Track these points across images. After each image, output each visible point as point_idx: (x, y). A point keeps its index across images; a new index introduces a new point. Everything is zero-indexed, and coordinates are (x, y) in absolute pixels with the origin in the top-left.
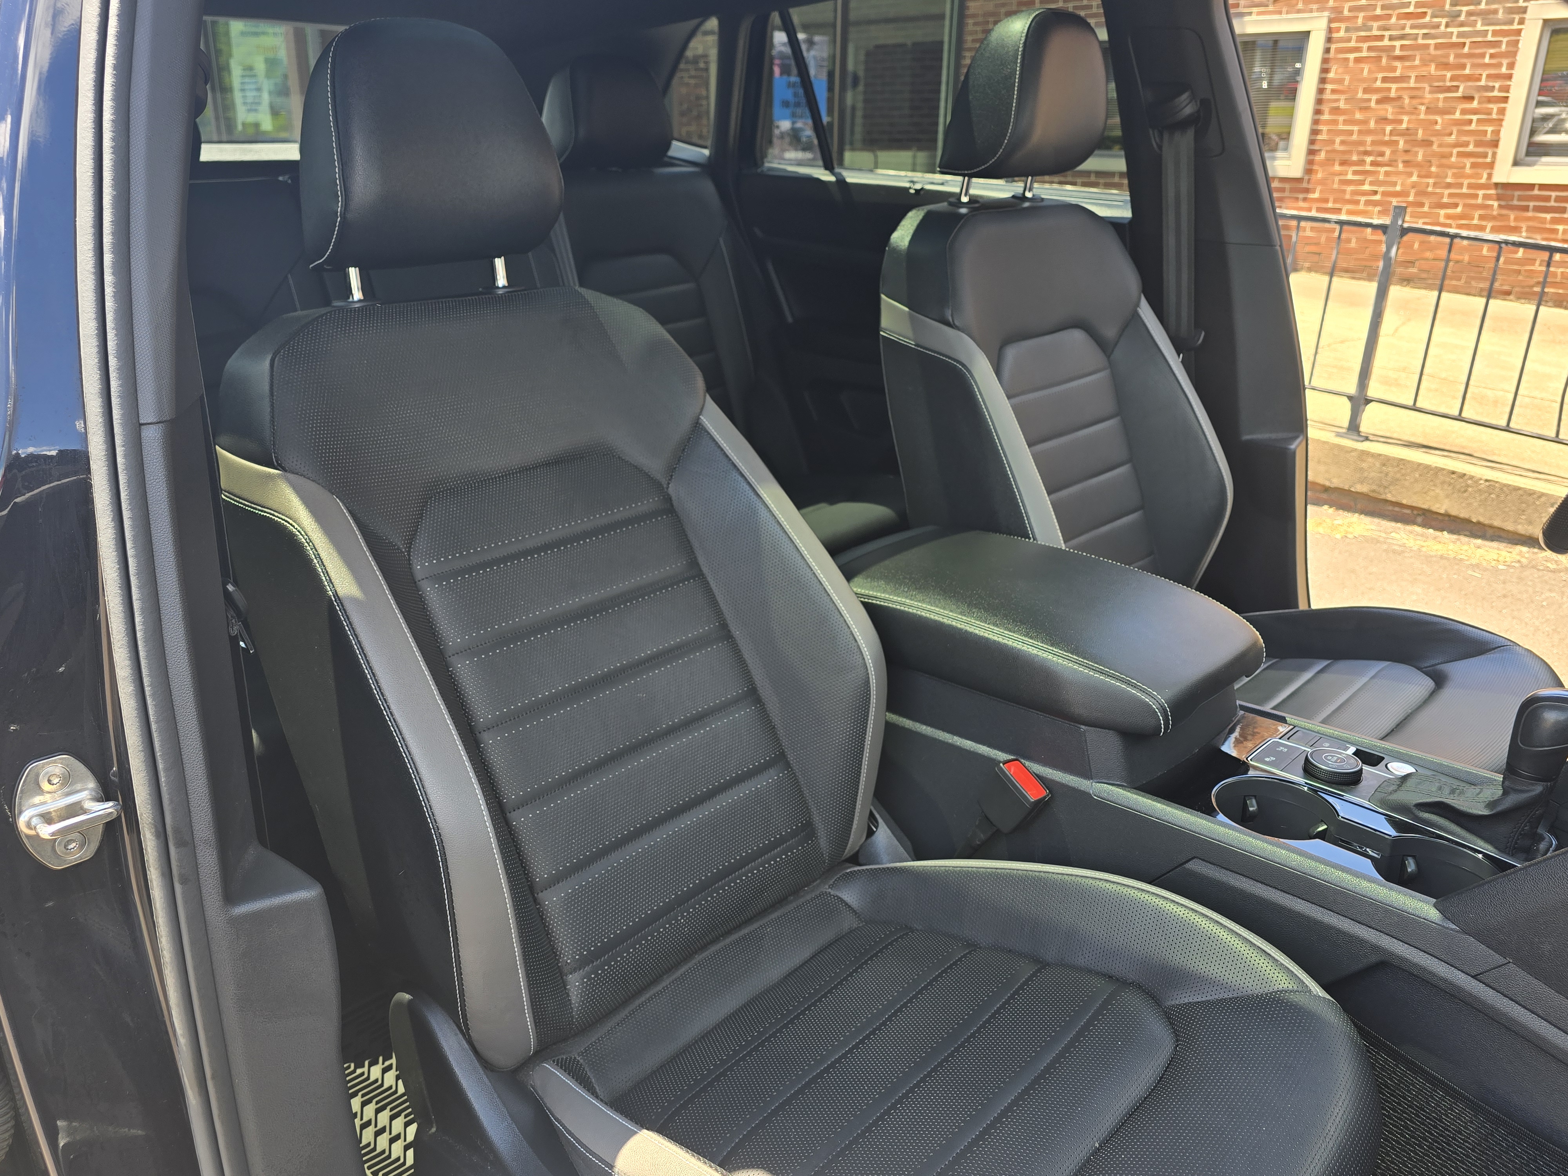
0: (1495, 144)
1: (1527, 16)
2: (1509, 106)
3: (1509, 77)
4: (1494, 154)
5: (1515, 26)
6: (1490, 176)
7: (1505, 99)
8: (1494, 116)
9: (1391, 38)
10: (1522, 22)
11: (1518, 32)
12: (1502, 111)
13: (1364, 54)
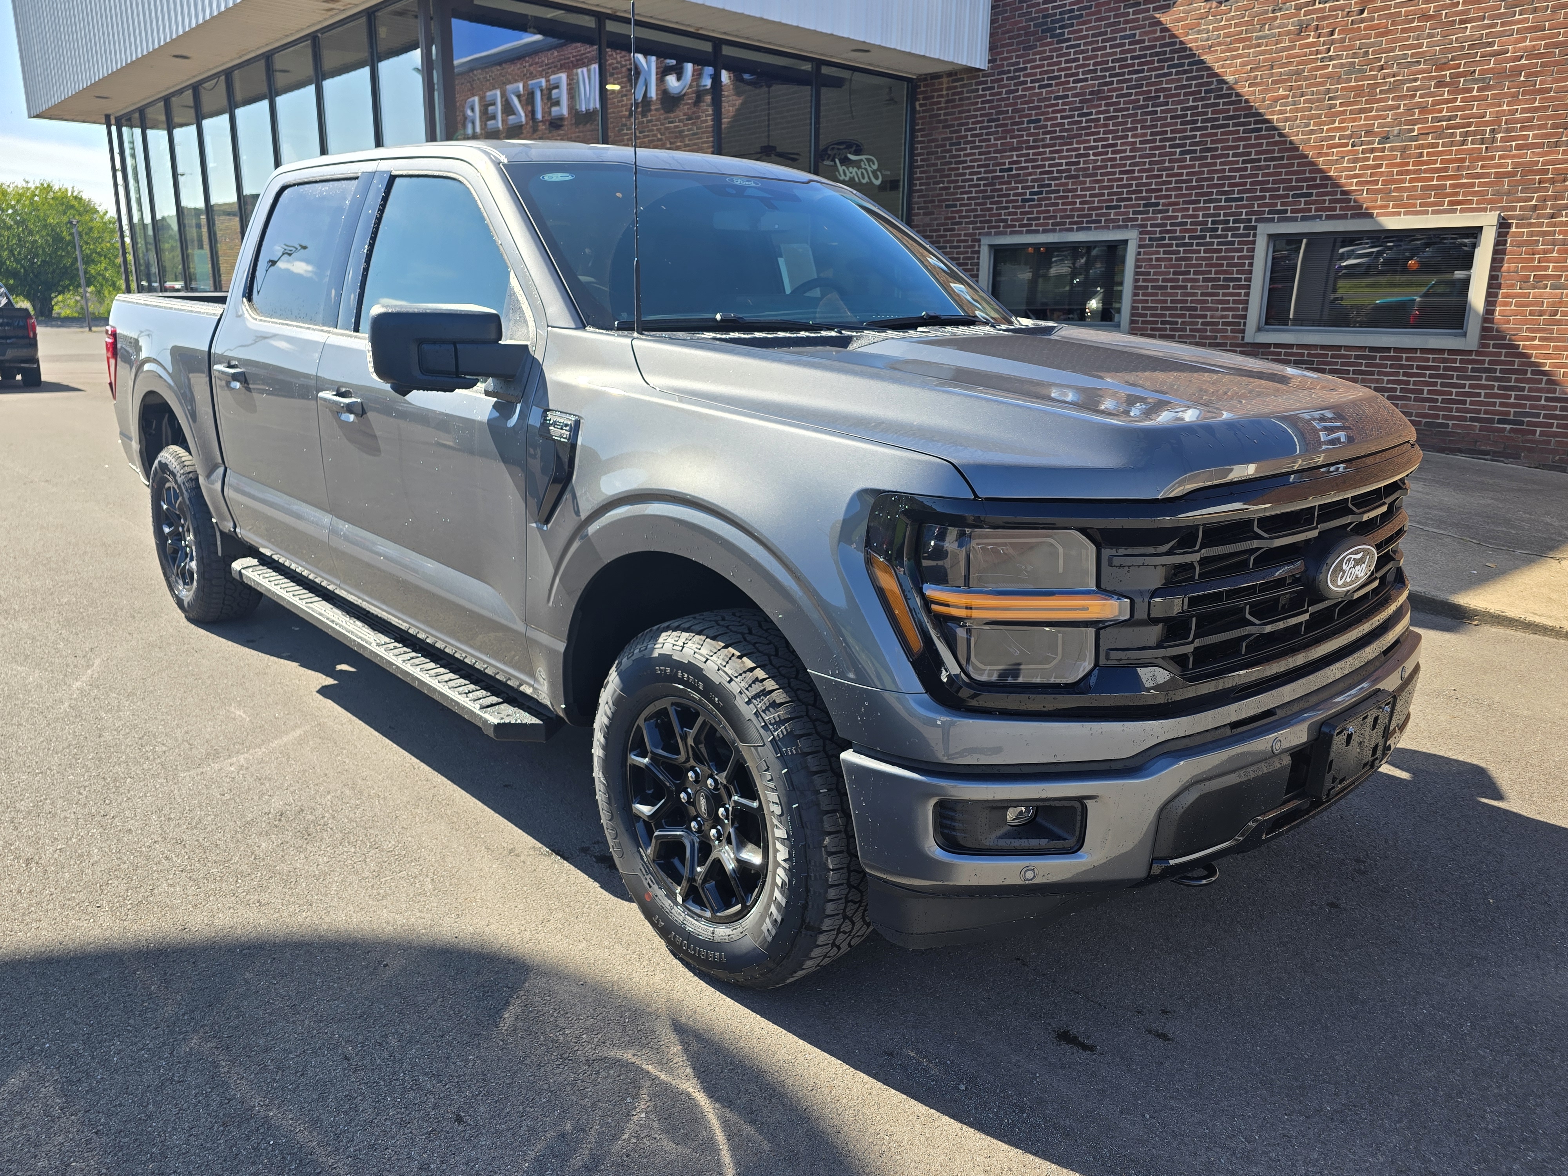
0: (1245, 317)
1: (1258, 232)
2: (1252, 291)
3: (1251, 272)
4: (1245, 324)
5: (1251, 238)
6: (1243, 338)
7: (1249, 287)
8: (1243, 298)
9: (1177, 245)
10: (1255, 235)
11: (1254, 242)
12: (1247, 294)
13: (1162, 256)
